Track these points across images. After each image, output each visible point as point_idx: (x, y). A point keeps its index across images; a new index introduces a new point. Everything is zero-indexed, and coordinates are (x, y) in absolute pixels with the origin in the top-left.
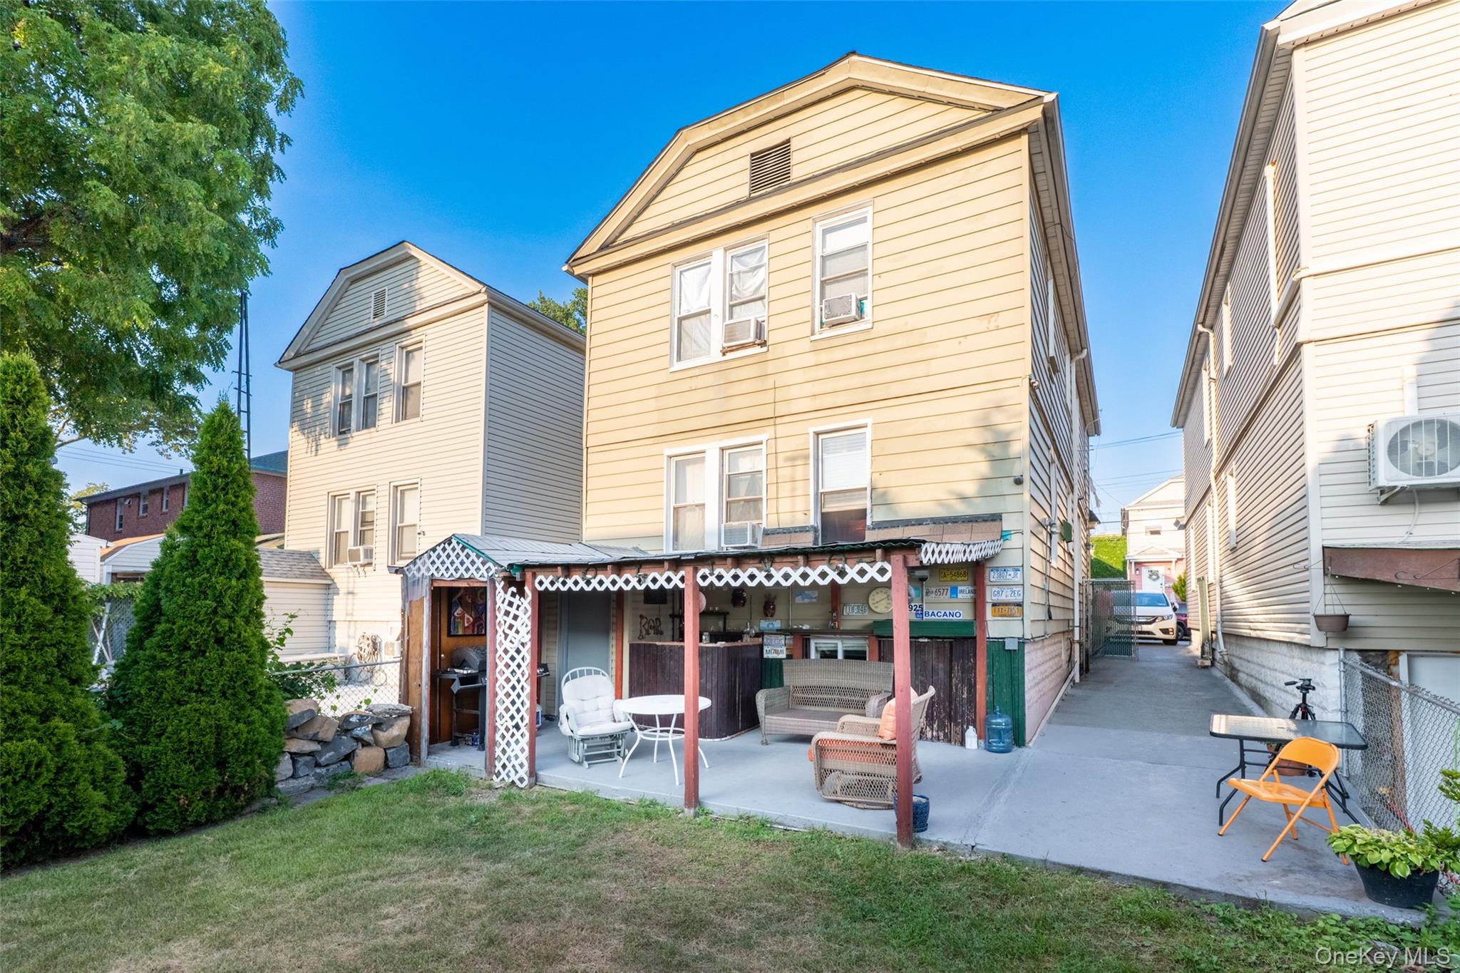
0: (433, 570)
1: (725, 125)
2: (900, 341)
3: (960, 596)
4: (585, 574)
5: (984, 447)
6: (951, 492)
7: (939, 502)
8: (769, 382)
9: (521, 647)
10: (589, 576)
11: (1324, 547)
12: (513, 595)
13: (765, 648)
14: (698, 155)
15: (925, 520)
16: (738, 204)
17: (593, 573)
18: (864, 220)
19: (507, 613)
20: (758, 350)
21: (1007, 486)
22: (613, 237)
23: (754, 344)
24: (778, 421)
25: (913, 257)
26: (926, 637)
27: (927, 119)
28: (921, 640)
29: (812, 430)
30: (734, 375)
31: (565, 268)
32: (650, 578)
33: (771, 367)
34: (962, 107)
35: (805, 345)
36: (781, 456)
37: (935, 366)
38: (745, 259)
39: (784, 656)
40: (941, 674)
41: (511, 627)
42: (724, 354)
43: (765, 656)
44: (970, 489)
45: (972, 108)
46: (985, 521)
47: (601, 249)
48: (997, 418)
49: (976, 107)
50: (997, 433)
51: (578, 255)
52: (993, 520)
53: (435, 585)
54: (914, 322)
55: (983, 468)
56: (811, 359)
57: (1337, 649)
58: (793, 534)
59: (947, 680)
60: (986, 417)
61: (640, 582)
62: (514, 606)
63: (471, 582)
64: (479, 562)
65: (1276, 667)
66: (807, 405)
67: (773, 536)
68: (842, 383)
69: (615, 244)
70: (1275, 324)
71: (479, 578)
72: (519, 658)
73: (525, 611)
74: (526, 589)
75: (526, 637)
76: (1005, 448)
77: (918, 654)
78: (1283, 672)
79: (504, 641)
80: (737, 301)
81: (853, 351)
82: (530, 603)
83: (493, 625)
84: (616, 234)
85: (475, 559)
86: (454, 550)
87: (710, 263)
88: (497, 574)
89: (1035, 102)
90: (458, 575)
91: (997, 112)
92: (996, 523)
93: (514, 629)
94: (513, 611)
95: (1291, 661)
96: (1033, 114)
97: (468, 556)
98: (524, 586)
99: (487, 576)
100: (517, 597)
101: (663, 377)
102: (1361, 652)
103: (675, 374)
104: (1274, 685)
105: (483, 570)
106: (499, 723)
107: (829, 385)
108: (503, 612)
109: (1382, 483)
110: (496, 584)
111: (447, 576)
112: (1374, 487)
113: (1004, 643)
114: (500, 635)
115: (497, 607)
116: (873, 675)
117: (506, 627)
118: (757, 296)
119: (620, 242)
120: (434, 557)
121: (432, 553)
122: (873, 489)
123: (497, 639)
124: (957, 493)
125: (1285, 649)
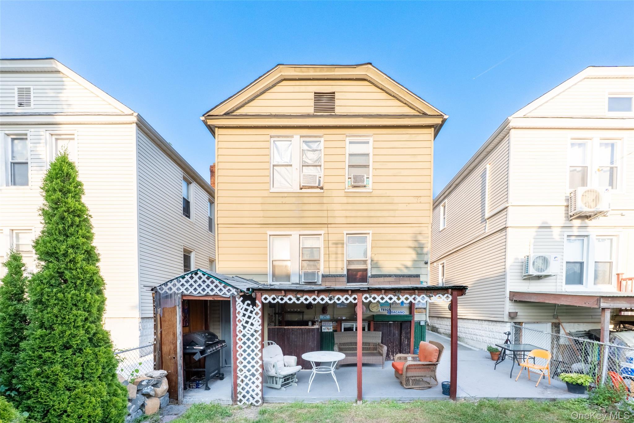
0: (183, 289)
1: (303, 72)
2: (383, 200)
3: (404, 305)
4: (296, 295)
5: (414, 248)
6: (403, 265)
7: (398, 268)
8: (325, 207)
9: (255, 333)
10: (299, 296)
11: (510, 292)
12: (248, 305)
13: (323, 327)
14: (284, 82)
15: (392, 275)
16: (308, 116)
17: (302, 295)
18: (368, 143)
19: (244, 315)
20: (318, 190)
21: (422, 264)
22: (233, 110)
23: (317, 187)
24: (329, 226)
25: (390, 165)
26: (391, 321)
27: (396, 108)
28: (390, 322)
29: (345, 232)
30: (306, 200)
31: (203, 118)
32: (336, 297)
33: (325, 200)
34: (410, 107)
35: (342, 193)
36: (330, 242)
37: (398, 213)
38: (310, 144)
39: (331, 330)
40: (397, 335)
41: (247, 322)
42: (301, 189)
43: (323, 331)
44: (409, 264)
45: (414, 109)
46: (414, 277)
47: (225, 114)
48: (420, 238)
49: (416, 109)
50: (419, 243)
51: (210, 113)
52: (417, 277)
53: (185, 298)
54: (389, 193)
55: (414, 256)
56: (345, 200)
57: (511, 322)
58: (336, 278)
59: (399, 338)
60: (416, 237)
61: (330, 299)
62: (249, 311)
63: (216, 297)
64: (221, 286)
65: (469, 327)
66: (343, 221)
67: (327, 278)
68: (359, 214)
69: (233, 114)
70: (485, 218)
71: (223, 295)
72: (253, 339)
73: (257, 314)
74: (257, 302)
75: (258, 327)
76: (422, 250)
77: (388, 328)
78: (474, 329)
79: (242, 330)
80: (306, 164)
81: (364, 200)
82: (259, 310)
83: (235, 321)
84: (235, 109)
85: (219, 284)
86: (200, 278)
87: (291, 141)
88: (236, 294)
89: (440, 116)
90: (205, 293)
91: (425, 115)
92: (418, 278)
93: (250, 323)
94: (248, 314)
95: (481, 326)
96: (438, 121)
97: (212, 282)
98: (256, 300)
99: (228, 294)
100: (251, 306)
101: (266, 194)
102: (515, 323)
103: (275, 194)
104: (466, 333)
105: (225, 291)
106: (239, 374)
107: (353, 214)
108: (241, 314)
109: (531, 273)
110: (237, 299)
111: (195, 293)
112: (526, 274)
113: (420, 323)
114: (239, 327)
115: (237, 312)
116: (373, 337)
117: (243, 322)
118: (317, 164)
119: (237, 114)
120: (183, 281)
121: (181, 279)
122: (372, 261)
123: (238, 329)
124: (405, 265)
125: (477, 322)
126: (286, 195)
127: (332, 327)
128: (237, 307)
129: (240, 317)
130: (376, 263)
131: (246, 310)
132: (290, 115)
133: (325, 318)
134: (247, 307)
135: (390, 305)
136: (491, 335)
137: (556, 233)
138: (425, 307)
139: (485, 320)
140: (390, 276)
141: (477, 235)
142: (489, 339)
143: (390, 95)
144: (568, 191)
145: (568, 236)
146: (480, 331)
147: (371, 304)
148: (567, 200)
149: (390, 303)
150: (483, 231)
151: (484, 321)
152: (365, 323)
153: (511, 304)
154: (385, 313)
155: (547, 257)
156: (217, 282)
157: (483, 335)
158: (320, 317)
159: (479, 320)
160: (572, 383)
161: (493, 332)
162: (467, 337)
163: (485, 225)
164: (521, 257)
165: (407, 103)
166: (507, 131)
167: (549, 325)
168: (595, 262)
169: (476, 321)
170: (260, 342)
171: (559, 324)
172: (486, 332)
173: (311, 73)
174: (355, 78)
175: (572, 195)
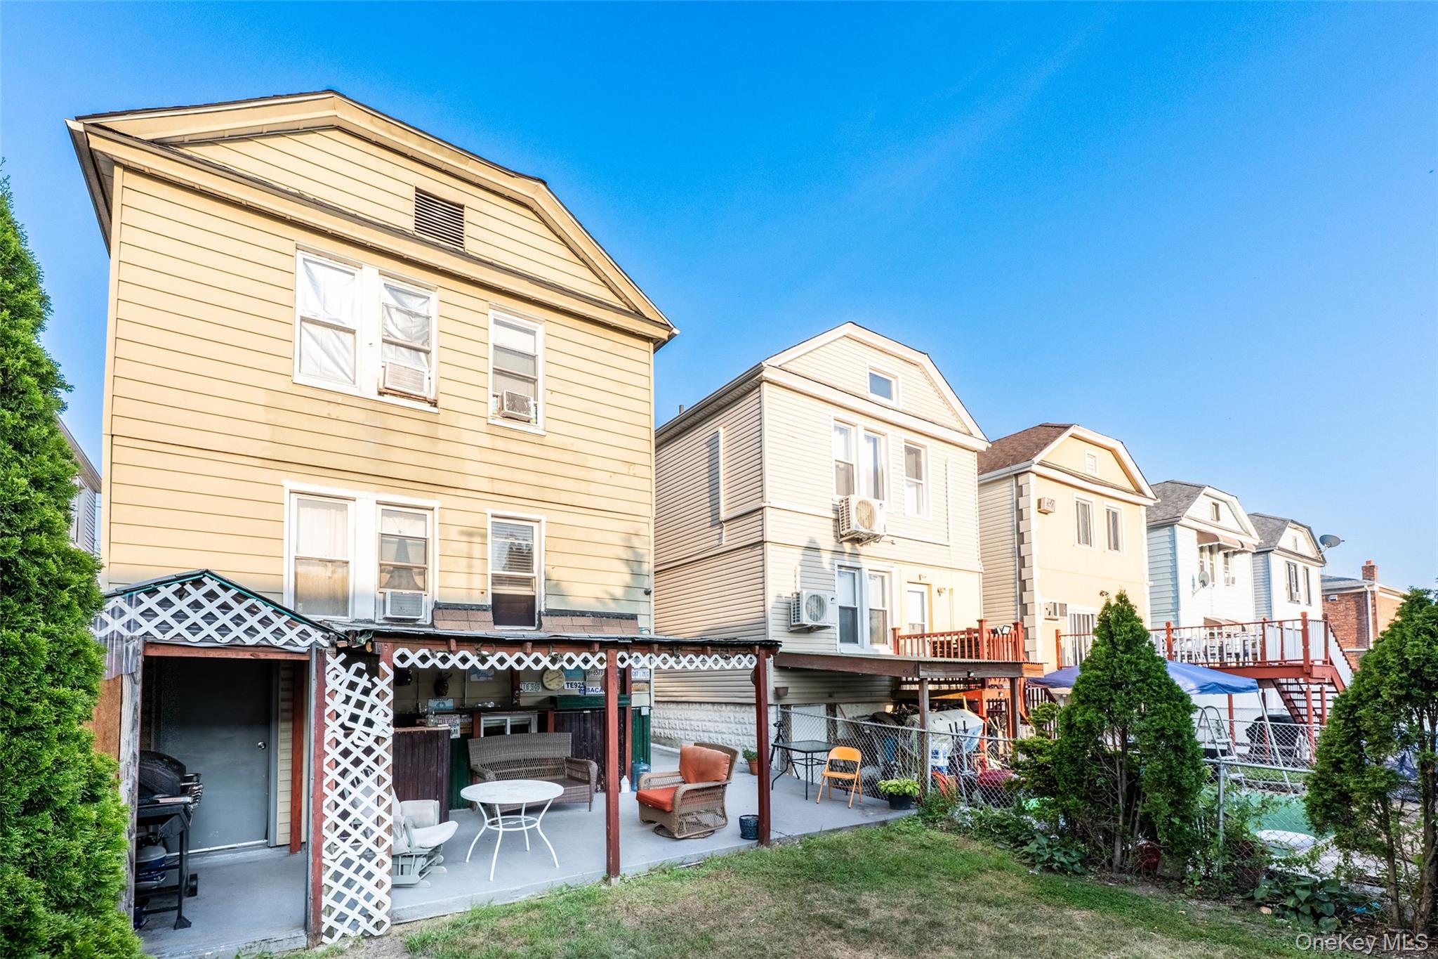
0: (149, 626)
4: (479, 650)
5: (627, 562)
6: (607, 593)
7: (598, 600)
9: (375, 746)
12: (359, 673)
14: (337, 132)
15: (587, 612)
16: (404, 234)
17: (492, 650)
18: (534, 333)
20: (426, 407)
21: (640, 595)
22: (181, 140)
23: (424, 399)
25: (577, 390)
26: (587, 710)
28: (585, 712)
29: (490, 512)
30: (393, 423)
31: (75, 126)
32: (566, 657)
33: (442, 432)
34: (613, 292)
35: (481, 425)
36: (454, 529)
37: (594, 489)
38: (405, 298)
39: (461, 735)
40: (598, 738)
42: (381, 393)
44: (619, 592)
45: (621, 299)
46: (627, 619)
47: (155, 142)
48: (636, 542)
49: (624, 300)
50: (636, 554)
52: (632, 619)
53: (153, 652)
54: (579, 445)
55: (627, 578)
56: (487, 441)
57: (776, 704)
58: (470, 612)
60: (629, 540)
61: (554, 661)
62: (359, 689)
63: (262, 652)
64: (280, 622)
65: (693, 718)
66: (484, 485)
67: (448, 611)
68: (519, 476)
69: (181, 150)
70: (721, 519)
71: (283, 647)
72: (368, 761)
73: (381, 695)
74: (383, 665)
75: (386, 728)
76: (640, 566)
77: (582, 723)
78: (704, 721)
79: (341, 738)
80: (392, 339)
81: (527, 449)
82: (389, 685)
83: (320, 717)
84: (186, 139)
85: (273, 617)
86: (211, 595)
87: (353, 274)
88: (326, 643)
89: (666, 327)
90: (227, 639)
91: (638, 315)
92: (634, 621)
93: (362, 721)
94: (356, 695)
95: (718, 714)
96: (663, 334)
97: (252, 610)
98: (378, 661)
99: (303, 646)
100: (366, 676)
101: (281, 384)
102: (782, 706)
103: (304, 388)
104: (686, 730)
105: (291, 634)
106: (327, 858)
107: (506, 474)
108: (340, 698)
109: (804, 623)
110: (329, 658)
111: (194, 639)
112: (796, 623)
113: (640, 711)
114: (333, 730)
115: (328, 690)
116: (555, 744)
117: (344, 719)
118: (417, 345)
119: (194, 155)
120: (150, 603)
121: (142, 596)
122: (547, 579)
123: (328, 736)
124: (611, 595)
125: (710, 707)
126: (340, 399)
127: (458, 728)
128: (329, 678)
129: (334, 704)
130: (557, 585)
131: (352, 686)
132: (355, 216)
133: (441, 706)
134: (356, 679)
135: (585, 673)
136: (740, 730)
137: (826, 557)
138: (648, 678)
139: (726, 704)
140: (582, 614)
141: (703, 546)
142: (737, 737)
143: (577, 256)
144: (838, 498)
145: (840, 566)
146: (716, 724)
147: (547, 672)
148: (836, 511)
149: (584, 671)
150: (717, 542)
151: (724, 707)
152: (532, 717)
153: (776, 674)
154: (575, 691)
155: (822, 597)
156: (267, 611)
157: (724, 730)
158: (429, 704)
159: (713, 703)
160: (898, 795)
161: (745, 723)
162: (687, 737)
163: (719, 531)
164: (788, 592)
165: (607, 280)
166: (758, 383)
167: (823, 708)
168: (870, 609)
169: (706, 705)
170: (387, 768)
171: (835, 704)
172: (730, 725)
173: (411, 143)
174: (506, 195)
175: (843, 504)
